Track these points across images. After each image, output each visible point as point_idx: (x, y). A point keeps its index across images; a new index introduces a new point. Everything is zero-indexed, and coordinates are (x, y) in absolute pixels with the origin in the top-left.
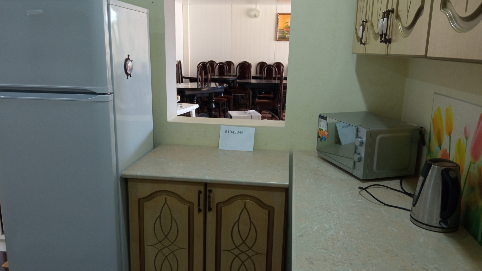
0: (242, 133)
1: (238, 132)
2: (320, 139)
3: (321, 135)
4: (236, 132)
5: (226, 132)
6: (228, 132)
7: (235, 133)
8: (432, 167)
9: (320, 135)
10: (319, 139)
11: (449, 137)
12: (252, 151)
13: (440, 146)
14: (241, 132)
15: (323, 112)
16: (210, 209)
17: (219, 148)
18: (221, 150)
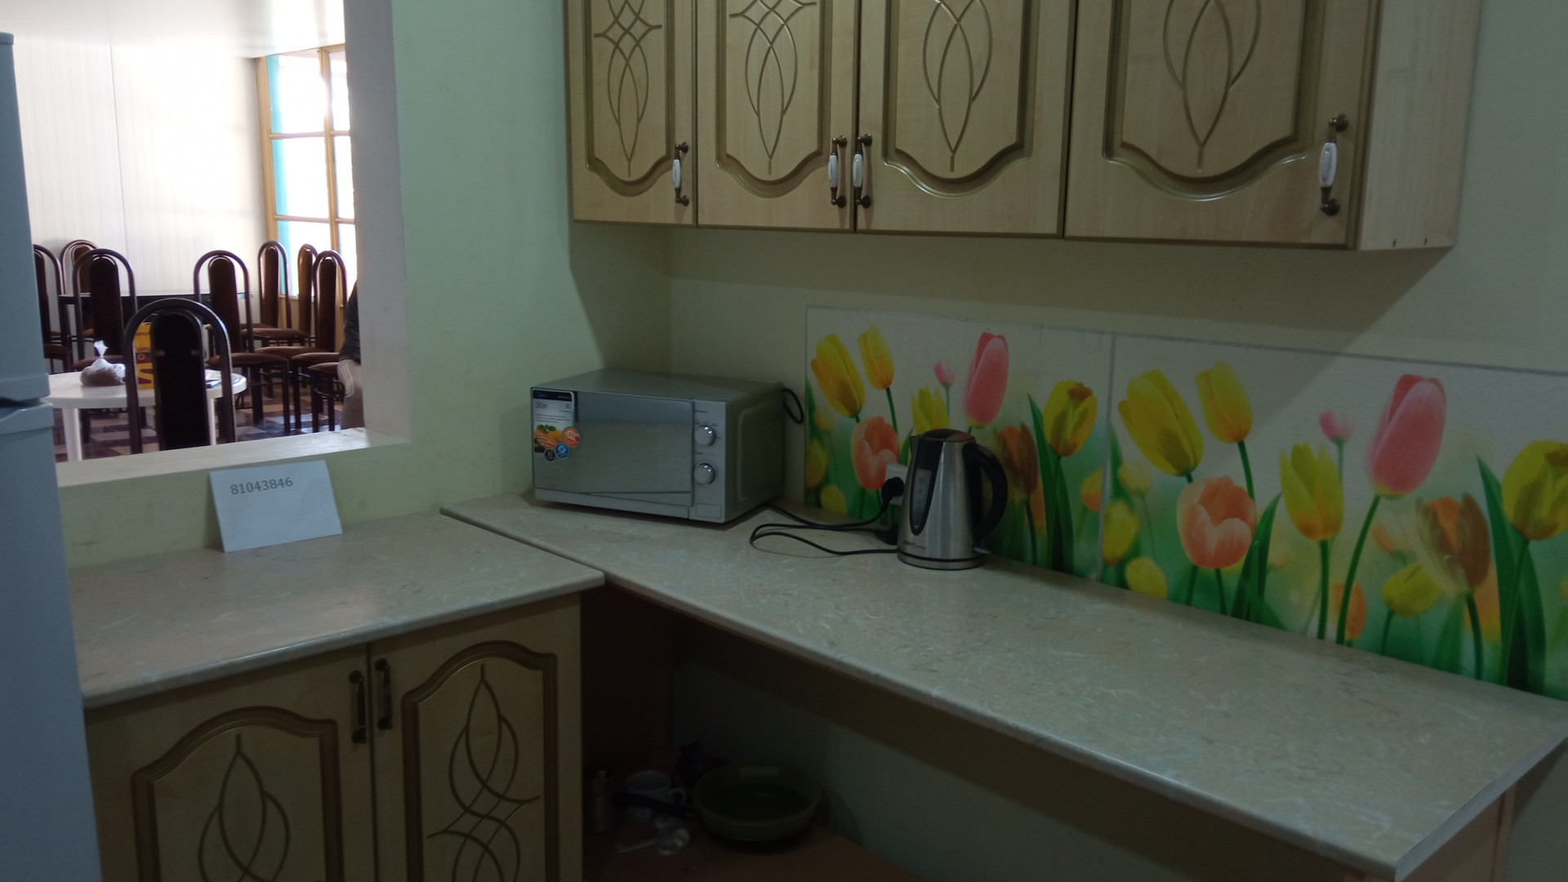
0: (287, 483)
1: (273, 484)
2: (546, 454)
3: (547, 441)
4: (269, 484)
5: (234, 490)
6: (239, 489)
7: (265, 487)
8: (943, 447)
9: (542, 444)
10: (542, 455)
11: (885, 391)
12: (340, 531)
13: (855, 414)
14: (284, 482)
15: (542, 381)
16: (385, 723)
17: (228, 546)
18: (234, 552)
